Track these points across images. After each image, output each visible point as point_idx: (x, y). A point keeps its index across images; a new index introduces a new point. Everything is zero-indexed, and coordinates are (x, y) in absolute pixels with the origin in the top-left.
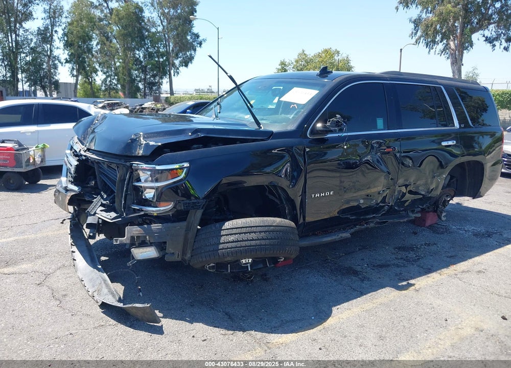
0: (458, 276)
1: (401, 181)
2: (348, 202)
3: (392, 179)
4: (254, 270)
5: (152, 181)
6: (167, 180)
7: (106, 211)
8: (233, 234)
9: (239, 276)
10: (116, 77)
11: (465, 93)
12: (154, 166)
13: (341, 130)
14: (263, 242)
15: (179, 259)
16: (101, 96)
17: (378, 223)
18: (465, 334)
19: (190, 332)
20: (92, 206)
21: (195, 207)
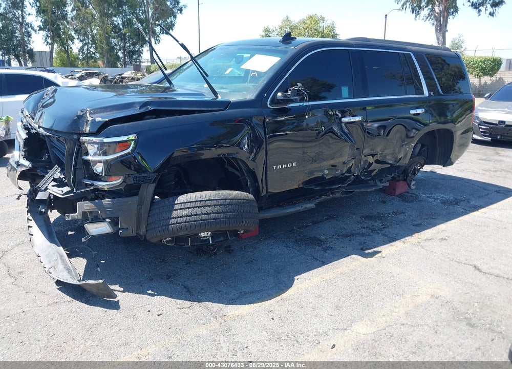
0: (421, 244)
1: (367, 151)
2: (311, 173)
3: (357, 149)
4: (216, 242)
5: (99, 155)
6: (114, 153)
7: (58, 186)
8: (186, 208)
9: (202, 248)
10: (94, 45)
11: (444, 61)
12: (101, 139)
13: (302, 100)
14: (218, 216)
15: (134, 234)
16: (79, 66)
17: (343, 193)
18: (420, 301)
19: (146, 307)
20: (43, 181)
21: (146, 180)
